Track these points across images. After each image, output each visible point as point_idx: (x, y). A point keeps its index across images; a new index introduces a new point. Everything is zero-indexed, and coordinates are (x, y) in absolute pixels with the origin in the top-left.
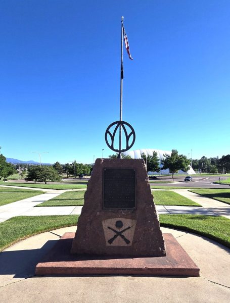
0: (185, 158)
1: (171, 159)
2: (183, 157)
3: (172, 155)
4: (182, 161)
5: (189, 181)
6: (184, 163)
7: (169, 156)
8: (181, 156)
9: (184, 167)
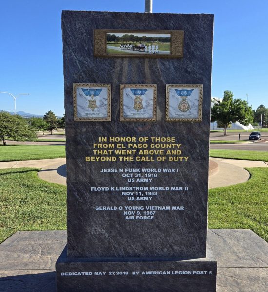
0: (245, 103)
1: (223, 105)
2: (241, 103)
3: (224, 99)
4: (241, 109)
5: (257, 139)
6: (243, 112)
7: (219, 102)
8: (238, 100)
9: (244, 117)
